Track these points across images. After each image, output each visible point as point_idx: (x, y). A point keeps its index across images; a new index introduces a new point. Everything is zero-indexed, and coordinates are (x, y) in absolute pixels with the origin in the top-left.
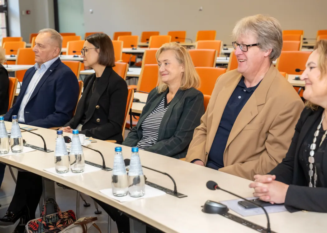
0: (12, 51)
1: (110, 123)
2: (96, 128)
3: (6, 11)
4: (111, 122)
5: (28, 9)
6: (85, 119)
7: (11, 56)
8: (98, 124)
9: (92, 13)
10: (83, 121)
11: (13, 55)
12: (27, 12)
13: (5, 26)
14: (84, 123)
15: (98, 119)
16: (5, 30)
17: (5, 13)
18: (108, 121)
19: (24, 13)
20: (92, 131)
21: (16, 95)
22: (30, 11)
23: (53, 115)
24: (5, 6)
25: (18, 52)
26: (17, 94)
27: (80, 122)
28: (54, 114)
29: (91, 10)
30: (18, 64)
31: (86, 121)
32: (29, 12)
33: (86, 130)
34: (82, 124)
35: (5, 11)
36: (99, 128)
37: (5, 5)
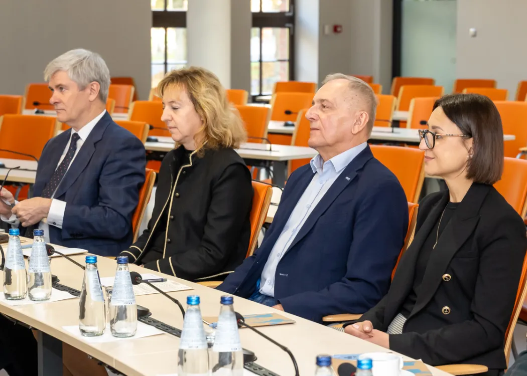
0: (288, 113)
1: (476, 321)
2: (438, 331)
3: (290, 25)
4: (476, 317)
5: (338, 23)
6: (414, 302)
7: (286, 125)
8: (445, 320)
9: (475, 35)
10: (408, 307)
11: (290, 122)
12: (336, 29)
13: (286, 56)
14: (410, 312)
15: (447, 308)
16: (286, 65)
17: (289, 28)
18: (472, 315)
19: (328, 30)
20: (428, 337)
21: (267, 221)
22: (340, 26)
23: (341, 283)
24: (291, 14)
25: (299, 117)
26: (269, 218)
27: (401, 309)
28: (344, 282)
29: (472, 30)
30: (297, 144)
31: (416, 309)
32: (339, 29)
33: (414, 333)
34: (405, 316)
35: (287, 25)
36: (448, 333)
37: (290, 11)
